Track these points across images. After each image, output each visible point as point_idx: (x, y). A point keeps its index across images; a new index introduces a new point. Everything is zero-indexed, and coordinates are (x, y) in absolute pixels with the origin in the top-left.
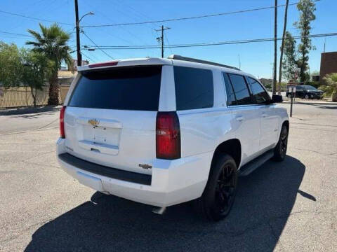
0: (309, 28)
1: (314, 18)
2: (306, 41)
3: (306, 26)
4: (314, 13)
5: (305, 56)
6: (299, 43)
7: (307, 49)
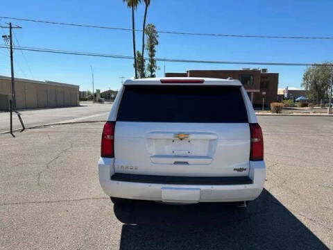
0: (154, 51)
1: (157, 43)
2: (152, 61)
3: (152, 50)
4: (157, 39)
5: (153, 74)
6: (147, 63)
7: (154, 68)
